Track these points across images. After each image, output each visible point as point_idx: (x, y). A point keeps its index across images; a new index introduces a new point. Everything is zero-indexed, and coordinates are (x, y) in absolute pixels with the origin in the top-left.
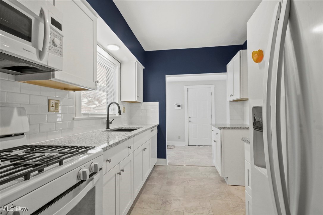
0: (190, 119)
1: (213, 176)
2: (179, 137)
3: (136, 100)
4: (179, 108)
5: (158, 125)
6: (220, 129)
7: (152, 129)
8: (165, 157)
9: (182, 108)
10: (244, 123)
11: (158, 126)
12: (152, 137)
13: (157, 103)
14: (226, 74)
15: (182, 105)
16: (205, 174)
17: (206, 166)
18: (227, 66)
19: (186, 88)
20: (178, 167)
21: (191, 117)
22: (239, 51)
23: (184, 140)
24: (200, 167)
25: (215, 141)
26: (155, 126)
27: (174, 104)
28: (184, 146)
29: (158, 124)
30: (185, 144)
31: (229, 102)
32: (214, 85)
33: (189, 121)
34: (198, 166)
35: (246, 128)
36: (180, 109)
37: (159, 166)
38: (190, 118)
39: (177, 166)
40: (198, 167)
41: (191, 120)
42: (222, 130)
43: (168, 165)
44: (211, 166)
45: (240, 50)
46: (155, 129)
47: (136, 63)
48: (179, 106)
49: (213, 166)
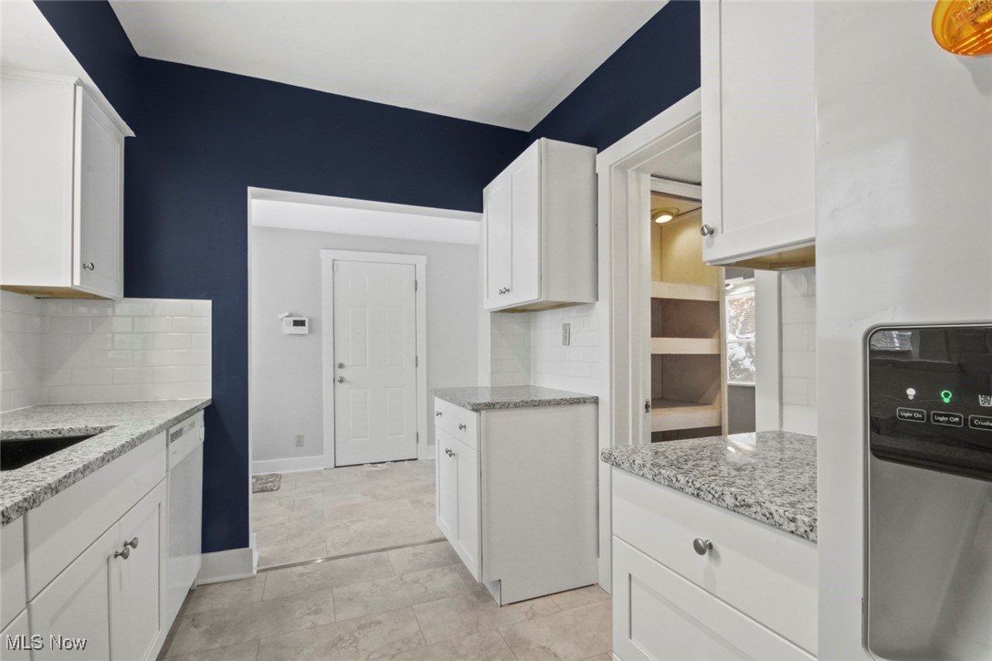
0: (341, 373)
1: (444, 581)
2: (299, 441)
3: (77, 282)
4: (299, 330)
5: (209, 403)
6: (474, 410)
7: (172, 430)
8: (241, 540)
9: (311, 331)
10: (531, 383)
11: (206, 410)
12: (171, 466)
13: (205, 306)
14: (479, 219)
15: (310, 320)
16: (416, 581)
17: (412, 545)
18: (485, 190)
19: (326, 256)
20: (301, 575)
21: (345, 362)
22: (537, 141)
23: (319, 450)
24: (392, 553)
25: (450, 453)
26: (190, 413)
27: (281, 316)
28: (320, 472)
29: (210, 397)
30: (323, 461)
31: (489, 316)
32: (425, 257)
33: (338, 378)
34: (384, 550)
35: (554, 400)
36: (303, 335)
37: (213, 588)
38: (341, 366)
39: (299, 569)
40: (384, 552)
41: (343, 375)
42: (483, 412)
43: (255, 572)
44: (429, 539)
45: (539, 138)
46: (192, 425)
47: (79, 89)
48: (301, 323)
49: (437, 536)
